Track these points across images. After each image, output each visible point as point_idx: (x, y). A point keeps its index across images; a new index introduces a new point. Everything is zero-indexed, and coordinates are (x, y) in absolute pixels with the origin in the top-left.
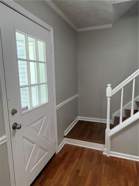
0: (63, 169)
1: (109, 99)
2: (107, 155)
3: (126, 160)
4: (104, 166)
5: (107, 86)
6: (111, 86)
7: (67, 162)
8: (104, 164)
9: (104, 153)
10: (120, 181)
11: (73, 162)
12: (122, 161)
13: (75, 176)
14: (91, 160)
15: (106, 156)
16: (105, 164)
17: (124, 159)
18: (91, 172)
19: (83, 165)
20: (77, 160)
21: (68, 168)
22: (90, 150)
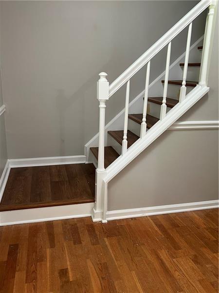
0: (26, 283)
1: (102, 106)
2: (101, 221)
3: (135, 219)
4: (107, 243)
5: (99, 77)
6: (106, 77)
7: (28, 264)
8: (106, 239)
9: (94, 220)
10: (147, 257)
11: (41, 259)
12: (131, 223)
13: (62, 286)
14: (78, 241)
15: (101, 223)
16: (107, 237)
17: (132, 219)
18: (89, 263)
19: (67, 256)
20: (48, 251)
21: (38, 276)
22: (65, 222)
